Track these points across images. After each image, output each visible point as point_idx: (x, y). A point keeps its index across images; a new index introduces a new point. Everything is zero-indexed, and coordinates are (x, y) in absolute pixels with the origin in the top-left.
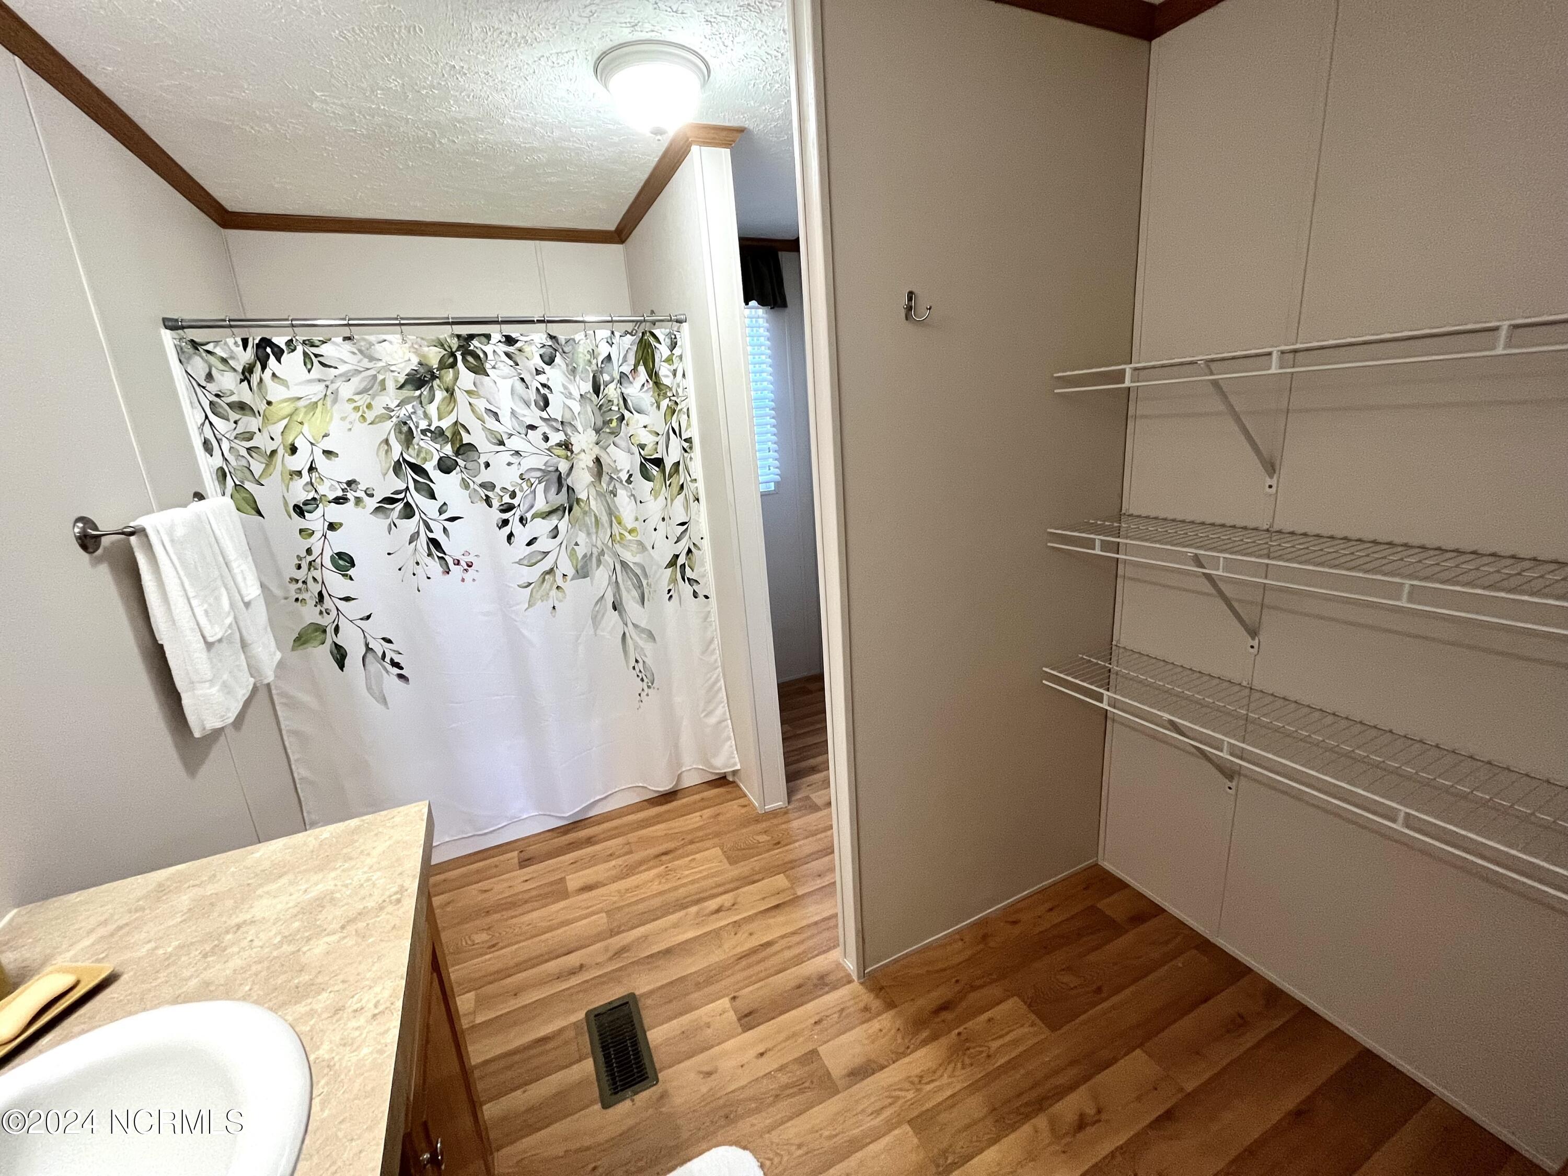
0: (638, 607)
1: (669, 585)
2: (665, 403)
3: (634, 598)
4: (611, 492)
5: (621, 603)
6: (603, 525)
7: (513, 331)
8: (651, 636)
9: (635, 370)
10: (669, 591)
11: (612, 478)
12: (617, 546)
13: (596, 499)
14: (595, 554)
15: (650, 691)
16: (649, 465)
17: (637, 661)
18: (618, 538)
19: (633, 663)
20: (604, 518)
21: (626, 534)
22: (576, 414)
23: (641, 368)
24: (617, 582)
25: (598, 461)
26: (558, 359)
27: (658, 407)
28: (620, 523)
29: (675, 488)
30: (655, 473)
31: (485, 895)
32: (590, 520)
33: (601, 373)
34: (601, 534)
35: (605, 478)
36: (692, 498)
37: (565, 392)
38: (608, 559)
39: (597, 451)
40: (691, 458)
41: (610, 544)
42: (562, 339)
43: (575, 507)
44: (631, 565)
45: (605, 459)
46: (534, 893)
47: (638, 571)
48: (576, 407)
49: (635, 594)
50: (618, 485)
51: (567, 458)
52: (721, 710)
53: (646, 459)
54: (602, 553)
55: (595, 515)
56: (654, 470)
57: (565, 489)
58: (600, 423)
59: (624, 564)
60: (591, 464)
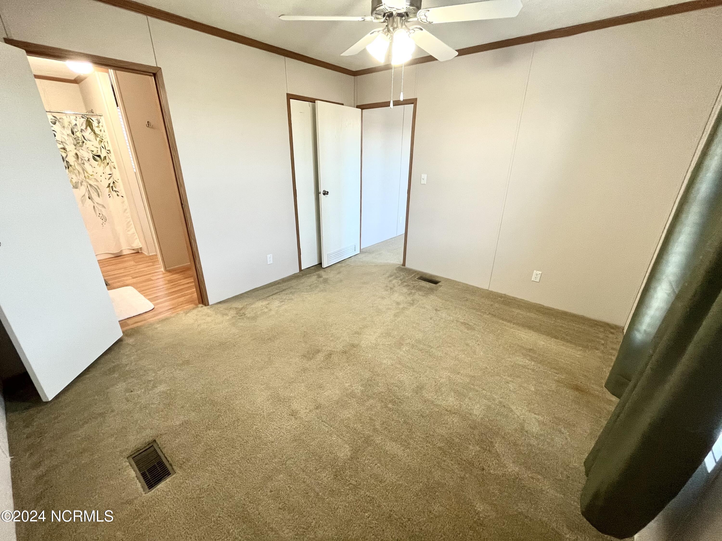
0: (98, 198)
1: (109, 193)
2: (98, 139)
3: (95, 195)
4: (83, 163)
5: (91, 197)
6: (81, 173)
8: (103, 206)
9: (86, 128)
10: (109, 195)
11: (82, 159)
12: (88, 180)
13: (78, 166)
14: (80, 181)
15: (106, 223)
16: (96, 157)
17: (100, 214)
18: (87, 177)
19: (98, 215)
20: (81, 171)
21: (90, 176)
22: (67, 140)
23: (88, 128)
24: (89, 190)
25: (76, 154)
26: (57, 123)
27: (96, 140)
28: (87, 173)
29: (106, 164)
30: (98, 159)
32: (76, 172)
33: (74, 128)
34: (81, 176)
35: (80, 159)
36: (113, 168)
37: (61, 133)
38: (84, 183)
39: (75, 151)
40: (110, 156)
41: (85, 179)
42: (58, 118)
43: (70, 167)
44: (94, 186)
45: (79, 154)
47: (96, 187)
48: (66, 138)
49: (96, 194)
50: (84, 161)
51: (65, 152)
53: (94, 155)
54: (82, 182)
55: (78, 170)
57: (65, 162)
58: (75, 143)
59: (90, 185)
60: (74, 155)
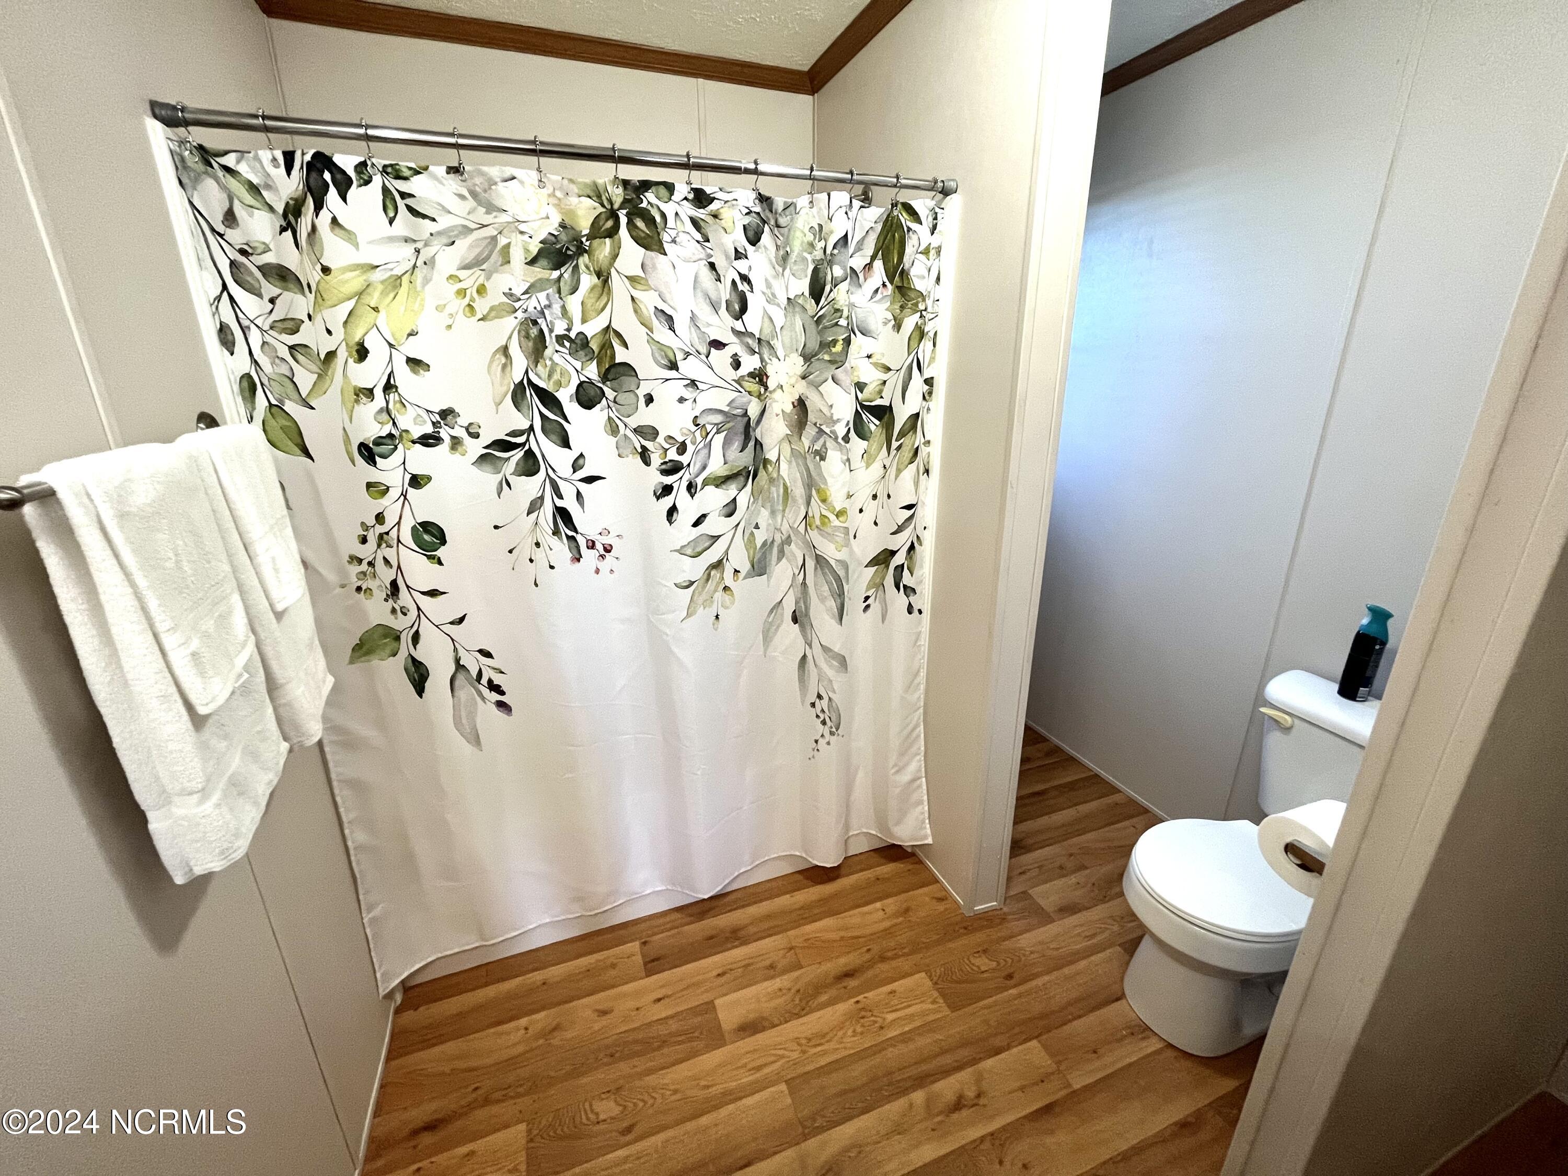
0: (834, 623)
1: (868, 590)
3: (829, 610)
4: (817, 453)
5: (807, 615)
6: (794, 501)
7: (710, 183)
8: (843, 662)
9: (869, 266)
10: (867, 598)
11: (821, 432)
12: (814, 535)
13: (790, 462)
14: (778, 540)
15: (833, 739)
16: (866, 416)
17: (820, 697)
18: (818, 522)
19: (813, 698)
20: (798, 491)
21: (832, 517)
22: (778, 330)
23: (878, 265)
24: (804, 584)
25: (801, 405)
26: (766, 238)
27: (898, 327)
28: (824, 501)
29: (907, 453)
30: (873, 427)
31: (604, 1021)
32: (776, 492)
33: (831, 263)
34: (789, 514)
35: (810, 431)
36: (922, 470)
37: (768, 292)
38: (796, 551)
39: (801, 388)
41: (802, 529)
42: (779, 203)
43: (762, 473)
44: (833, 563)
45: (814, 402)
46: (674, 1026)
47: (841, 573)
48: (779, 318)
49: (832, 604)
50: (830, 444)
51: (759, 396)
52: (916, 765)
53: (862, 406)
54: (788, 541)
55: (785, 485)
56: (873, 424)
57: (752, 444)
58: (814, 345)
59: (820, 561)
60: (789, 408)
